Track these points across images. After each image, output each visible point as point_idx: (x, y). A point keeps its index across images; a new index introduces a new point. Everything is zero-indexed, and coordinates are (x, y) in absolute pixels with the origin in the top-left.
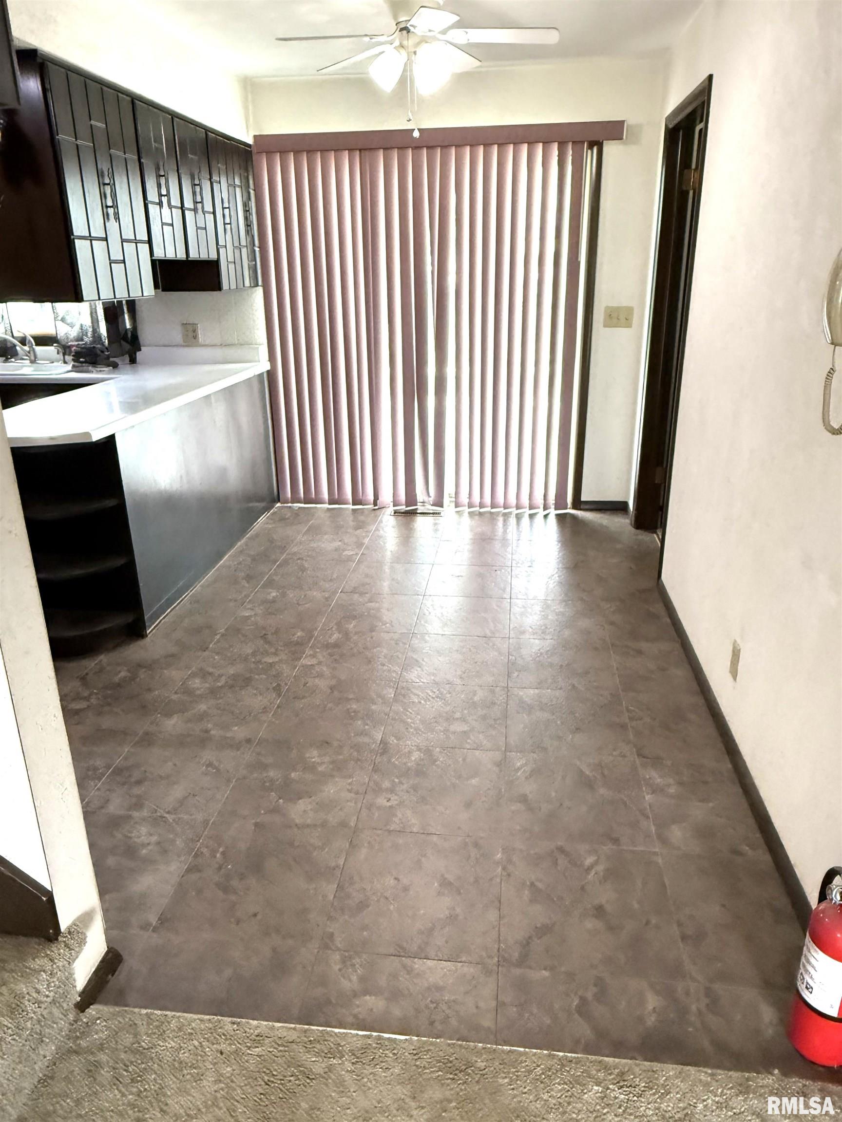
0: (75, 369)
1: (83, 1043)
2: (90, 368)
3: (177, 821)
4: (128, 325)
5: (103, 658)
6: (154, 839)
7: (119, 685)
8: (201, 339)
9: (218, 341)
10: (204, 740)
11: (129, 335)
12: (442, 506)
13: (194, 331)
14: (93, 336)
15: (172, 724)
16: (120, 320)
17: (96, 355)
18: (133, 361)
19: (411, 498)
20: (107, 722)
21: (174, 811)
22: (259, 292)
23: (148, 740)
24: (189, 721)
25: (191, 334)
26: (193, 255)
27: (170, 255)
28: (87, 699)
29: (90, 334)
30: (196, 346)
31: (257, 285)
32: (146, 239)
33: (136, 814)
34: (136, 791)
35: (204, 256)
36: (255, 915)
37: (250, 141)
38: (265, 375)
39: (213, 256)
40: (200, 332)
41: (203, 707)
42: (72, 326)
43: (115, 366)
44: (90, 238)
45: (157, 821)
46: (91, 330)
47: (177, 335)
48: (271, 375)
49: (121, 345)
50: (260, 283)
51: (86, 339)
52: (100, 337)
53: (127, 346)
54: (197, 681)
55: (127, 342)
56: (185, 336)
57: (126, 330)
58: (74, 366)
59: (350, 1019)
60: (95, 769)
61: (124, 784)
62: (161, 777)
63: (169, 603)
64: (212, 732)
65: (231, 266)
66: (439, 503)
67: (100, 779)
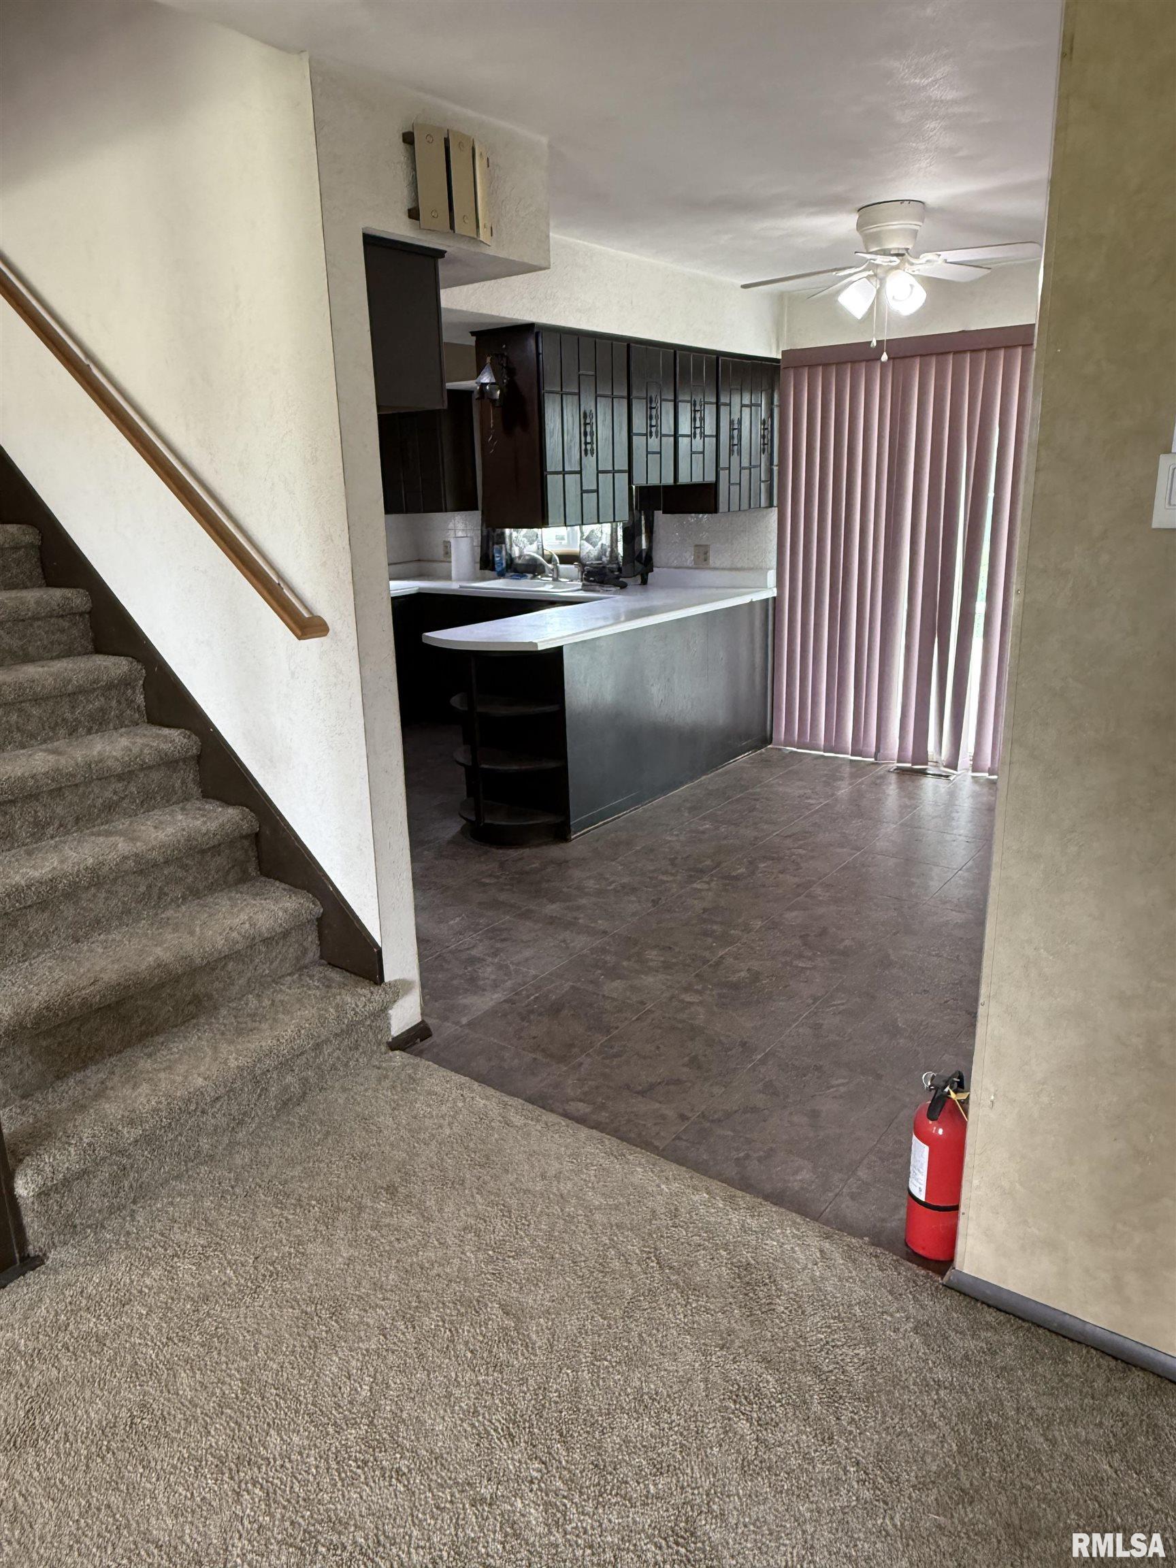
0: (585, 588)
1: (384, 1065)
2: (598, 588)
3: (517, 971)
4: (644, 546)
5: (526, 852)
6: (493, 977)
7: (527, 873)
8: (713, 561)
9: (727, 564)
10: (570, 925)
11: (644, 555)
12: (956, 769)
13: (706, 553)
14: (611, 556)
15: (552, 909)
16: (636, 540)
17: (605, 575)
18: (644, 582)
19: (920, 754)
20: (503, 897)
21: (518, 964)
22: (774, 514)
23: (526, 915)
24: (568, 908)
25: (702, 557)
26: (684, 479)
27: (654, 481)
28: (498, 877)
29: (608, 554)
30: (707, 569)
31: (771, 505)
32: (626, 468)
33: (490, 959)
34: (498, 945)
35: (697, 479)
36: (534, 1038)
37: (780, 357)
38: (770, 602)
39: (710, 478)
40: (711, 553)
41: (584, 901)
42: (594, 545)
43: (623, 586)
44: (564, 473)
45: (500, 967)
46: (609, 550)
47: (689, 558)
48: (776, 601)
49: (634, 566)
50: (775, 503)
51: (605, 559)
52: (617, 558)
53: (639, 566)
54: (592, 882)
55: (640, 562)
56: (697, 557)
57: (641, 551)
58: (584, 585)
59: (561, 1111)
60: (478, 924)
61: (491, 939)
62: (522, 941)
63: (602, 816)
64: (581, 921)
65: (735, 489)
66: (953, 765)
67: (476, 932)
